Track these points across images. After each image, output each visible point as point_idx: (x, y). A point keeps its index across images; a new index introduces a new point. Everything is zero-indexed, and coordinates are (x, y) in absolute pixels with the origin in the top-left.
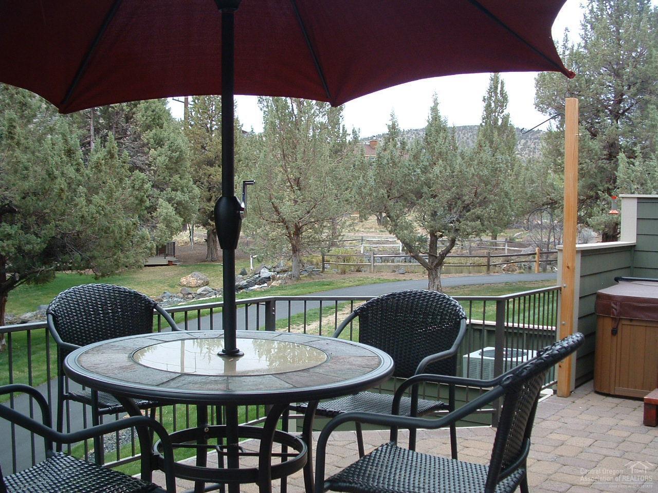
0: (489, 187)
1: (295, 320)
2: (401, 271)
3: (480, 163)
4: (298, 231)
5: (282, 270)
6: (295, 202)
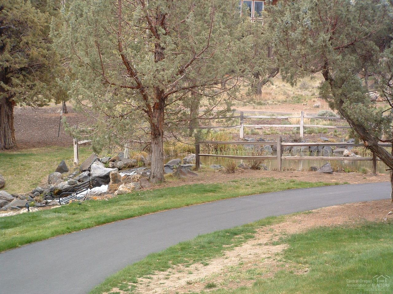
1: (179, 254)
2: (327, 169)
5: (126, 164)
6: (160, 55)
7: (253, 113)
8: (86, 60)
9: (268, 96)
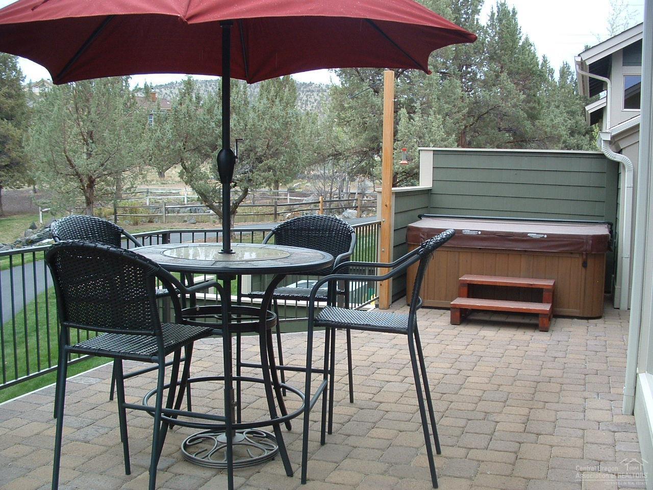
0: (280, 139)
2: (192, 221)
3: (272, 117)
4: (92, 182)
6: (89, 155)
7: (157, 190)
8: (45, 160)
9: (169, 178)
